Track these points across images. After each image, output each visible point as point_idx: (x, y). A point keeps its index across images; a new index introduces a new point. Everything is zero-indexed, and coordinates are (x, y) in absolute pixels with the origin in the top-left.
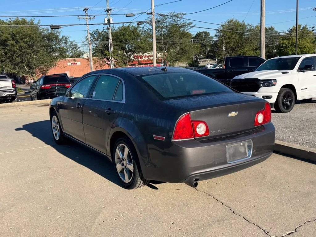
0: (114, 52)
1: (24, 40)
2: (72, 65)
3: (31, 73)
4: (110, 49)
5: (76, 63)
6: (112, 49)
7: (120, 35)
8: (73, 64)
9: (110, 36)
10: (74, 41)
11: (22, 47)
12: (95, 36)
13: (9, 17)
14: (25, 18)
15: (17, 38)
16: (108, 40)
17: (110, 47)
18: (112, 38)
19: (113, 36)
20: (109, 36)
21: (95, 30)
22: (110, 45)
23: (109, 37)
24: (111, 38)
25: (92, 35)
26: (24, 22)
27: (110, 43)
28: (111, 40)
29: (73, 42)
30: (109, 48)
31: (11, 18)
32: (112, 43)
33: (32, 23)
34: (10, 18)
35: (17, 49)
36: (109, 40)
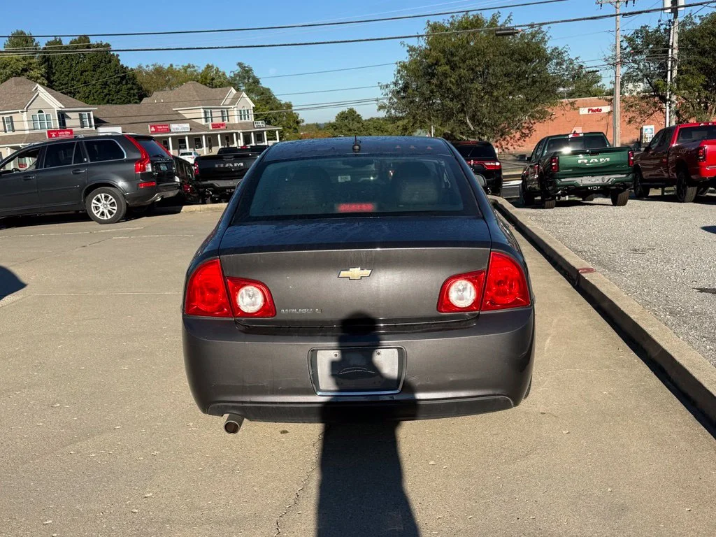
0: (678, 80)
1: (467, 62)
2: (590, 112)
3: (479, 133)
4: (669, 73)
5: (600, 108)
6: (675, 72)
7: (702, 37)
8: (593, 111)
9: (674, 39)
10: (577, 58)
11: (460, 78)
12: (639, 41)
13: (451, 15)
14: (479, 12)
15: (455, 59)
16: (667, 52)
17: (669, 69)
18: (679, 46)
19: (680, 41)
20: (671, 40)
21: (640, 28)
22: (670, 62)
23: (671, 44)
24: (676, 45)
25: (630, 40)
26: (477, 23)
27: (672, 58)
28: (676, 51)
29: (575, 62)
30: (668, 71)
31: (454, 14)
32: (676, 57)
33: (494, 21)
34: (453, 17)
35: (453, 84)
36: (670, 50)
